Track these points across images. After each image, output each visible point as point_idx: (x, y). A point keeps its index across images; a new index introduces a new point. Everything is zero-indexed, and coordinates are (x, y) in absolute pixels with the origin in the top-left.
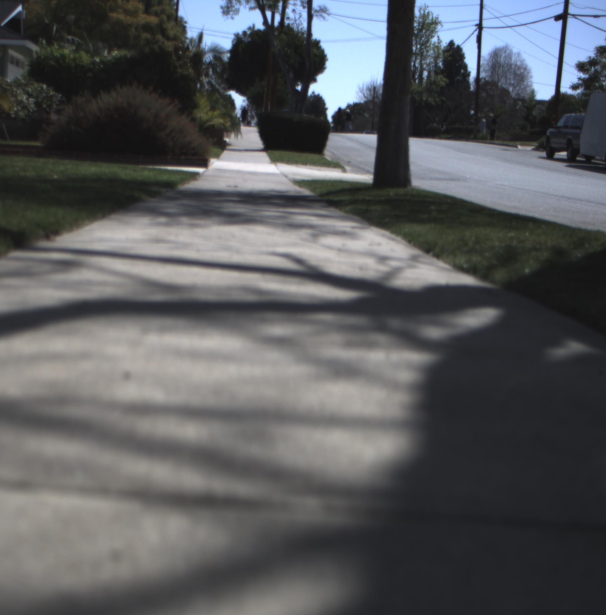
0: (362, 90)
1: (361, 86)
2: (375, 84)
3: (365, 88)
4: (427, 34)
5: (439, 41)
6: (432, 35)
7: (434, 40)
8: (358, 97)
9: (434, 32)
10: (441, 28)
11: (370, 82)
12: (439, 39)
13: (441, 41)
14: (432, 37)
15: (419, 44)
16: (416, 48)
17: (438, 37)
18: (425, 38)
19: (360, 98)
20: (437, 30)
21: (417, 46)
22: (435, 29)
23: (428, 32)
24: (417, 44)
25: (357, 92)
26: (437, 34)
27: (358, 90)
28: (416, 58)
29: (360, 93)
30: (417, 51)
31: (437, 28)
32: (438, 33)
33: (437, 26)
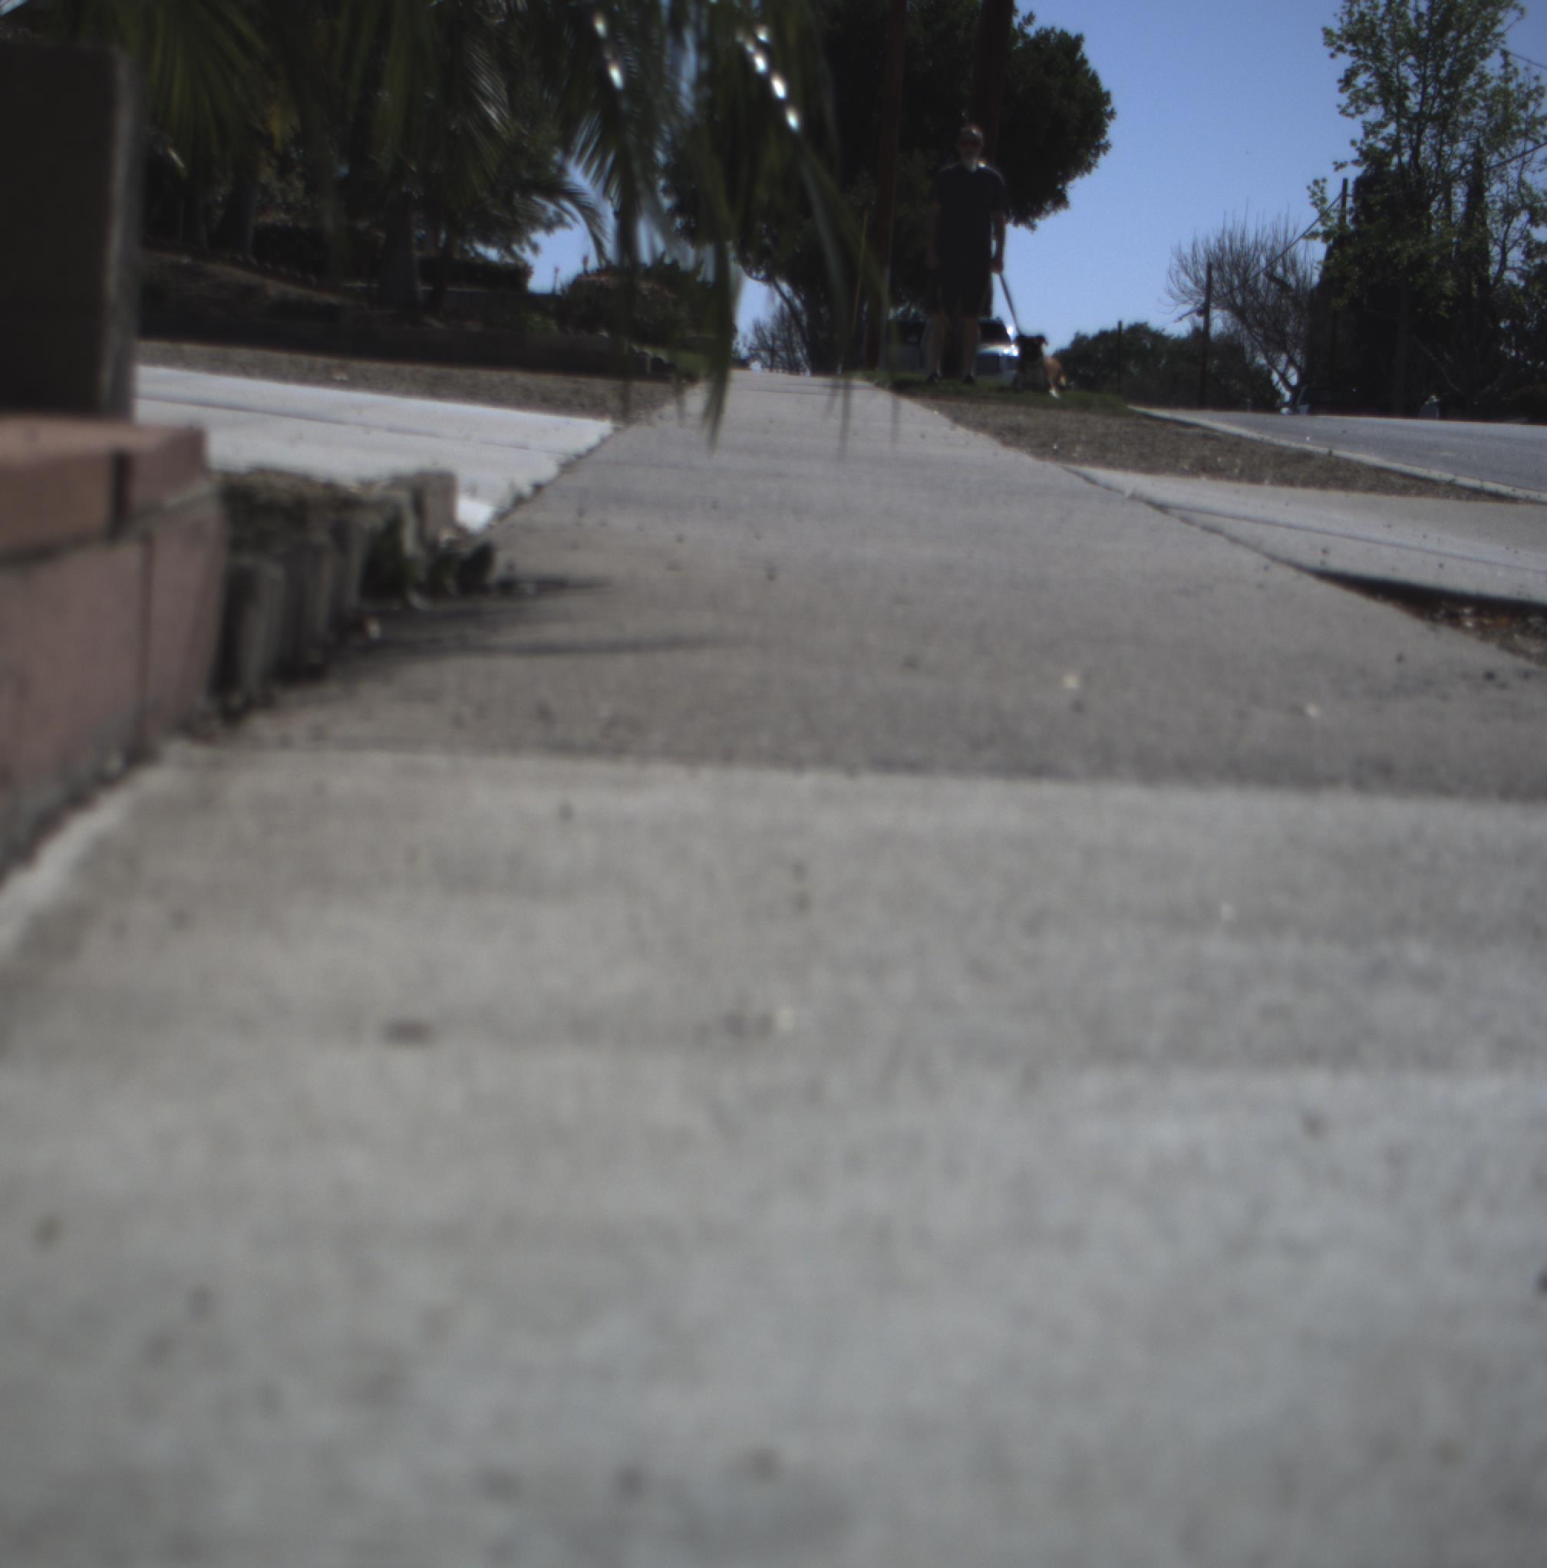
0: (1190, 264)
1: (1187, 250)
2: (1237, 244)
3: (1202, 257)
4: (1463, 43)
5: (1510, 69)
6: (1481, 46)
7: (1492, 65)
8: (1176, 291)
9: (1490, 37)
10: (1518, 19)
11: (1220, 234)
12: (1506, 65)
13: (1516, 71)
14: (1485, 54)
15: (1436, 79)
16: (1424, 93)
17: (1505, 54)
18: (1456, 60)
19: (1183, 292)
20: (1498, 29)
21: (1425, 87)
22: (1494, 24)
23: (1465, 37)
24: (1428, 83)
25: (1173, 272)
26: (1504, 42)
27: (1177, 262)
28: (1420, 133)
29: (1183, 277)
30: (1424, 108)
31: (1500, 21)
32: (1503, 38)
33: (1501, 15)
